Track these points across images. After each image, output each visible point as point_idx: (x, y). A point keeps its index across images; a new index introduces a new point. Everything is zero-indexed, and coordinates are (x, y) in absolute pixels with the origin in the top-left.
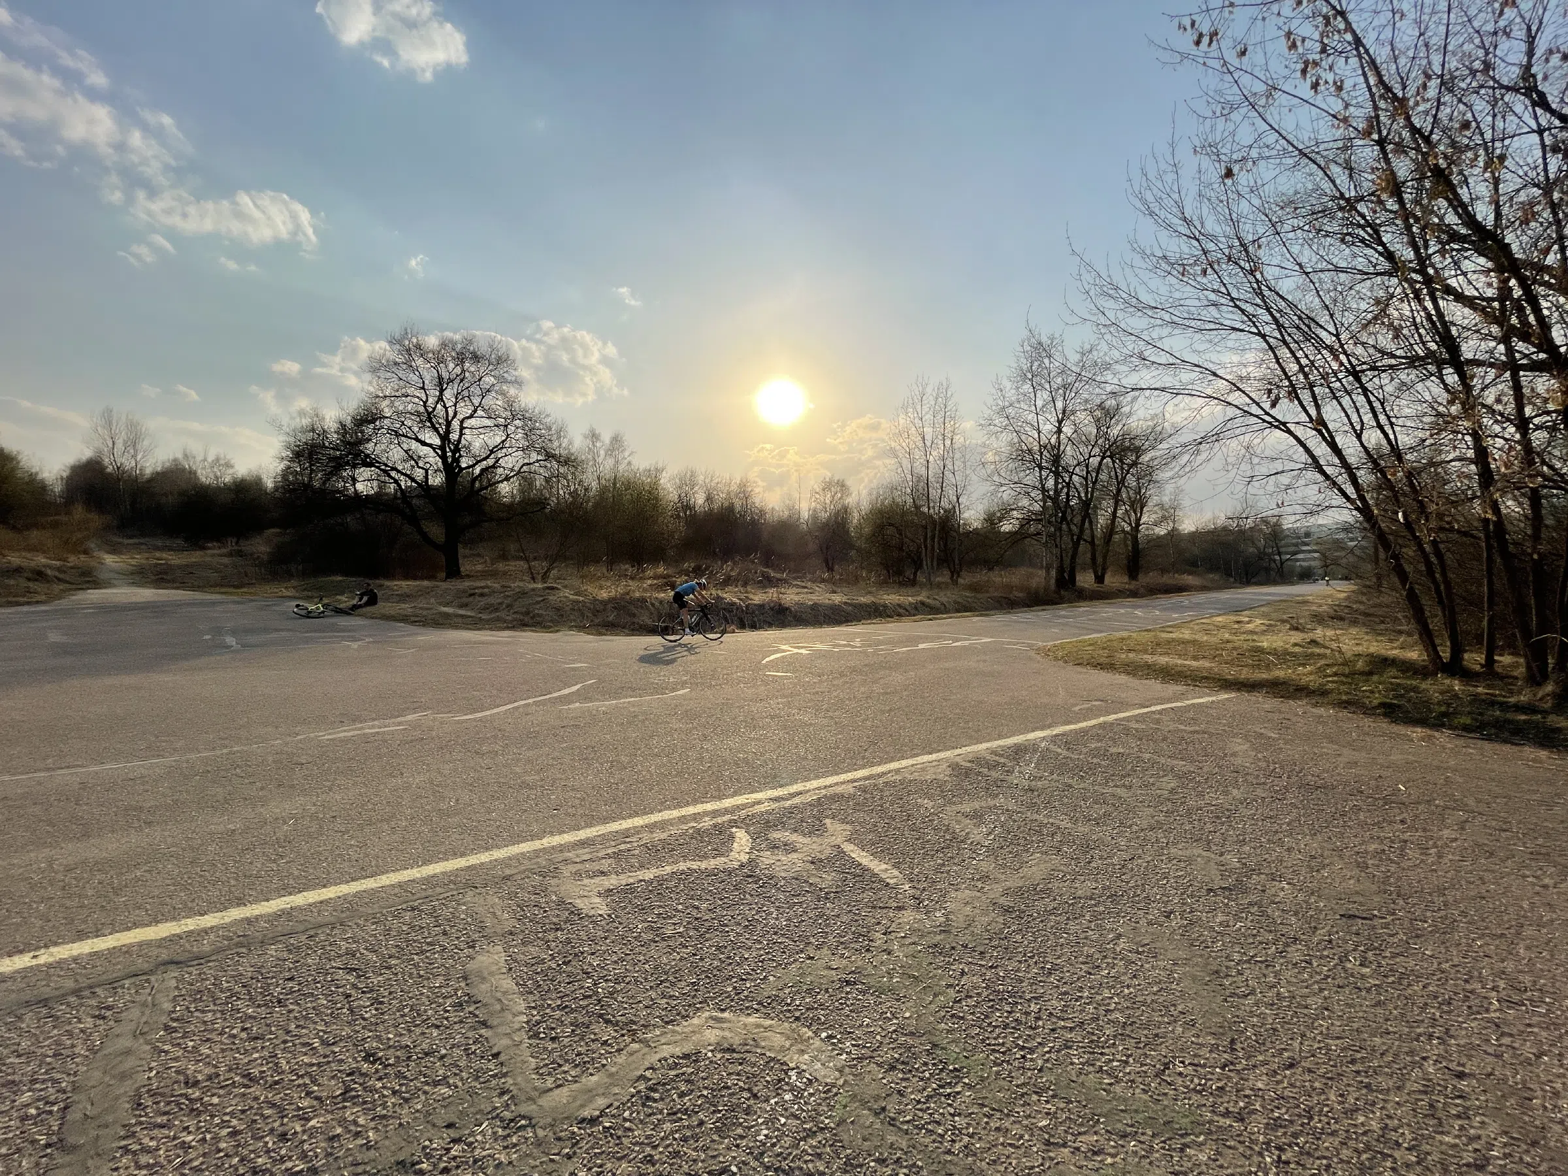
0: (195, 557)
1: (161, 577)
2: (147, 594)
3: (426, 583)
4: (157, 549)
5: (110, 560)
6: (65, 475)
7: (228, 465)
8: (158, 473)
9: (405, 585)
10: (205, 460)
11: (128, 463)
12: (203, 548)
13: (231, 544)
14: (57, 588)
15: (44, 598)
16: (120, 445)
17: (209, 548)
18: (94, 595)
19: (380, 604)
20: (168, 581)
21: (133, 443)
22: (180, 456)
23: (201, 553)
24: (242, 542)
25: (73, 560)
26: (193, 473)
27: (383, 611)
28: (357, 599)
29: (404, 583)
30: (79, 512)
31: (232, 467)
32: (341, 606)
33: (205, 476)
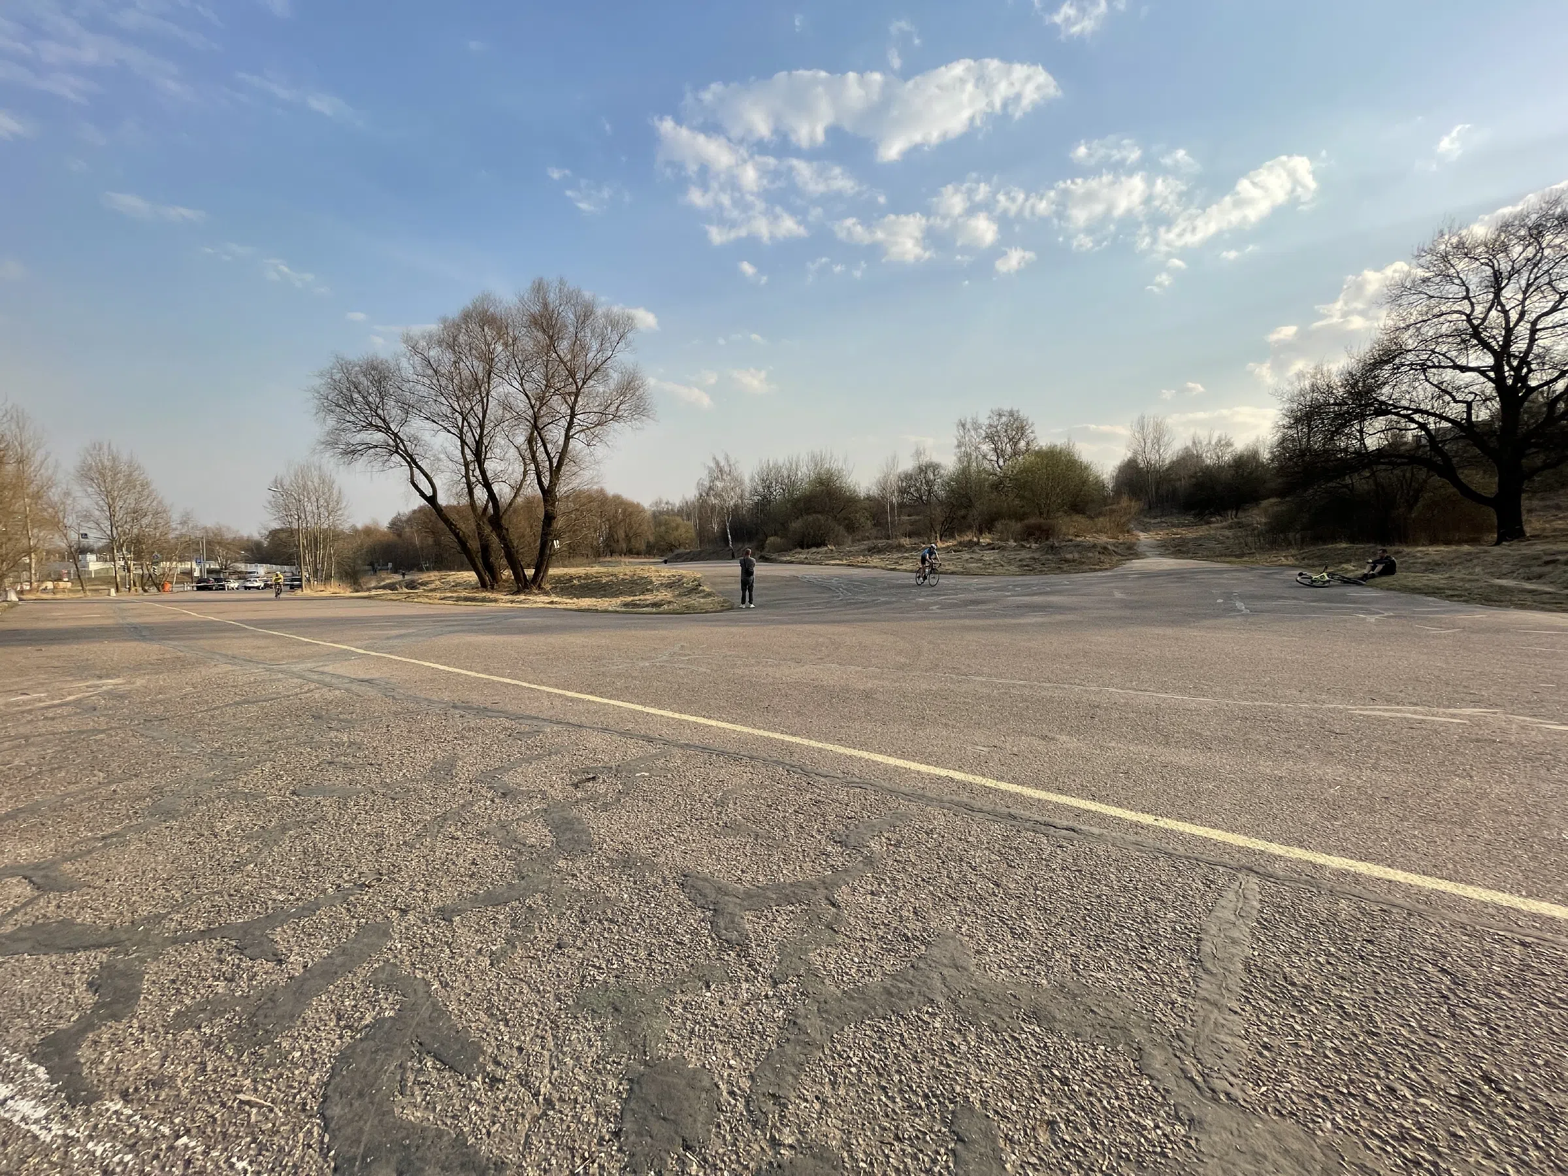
0: (1201, 531)
1: (1178, 549)
2: (1170, 563)
3: (1466, 548)
4: (1174, 526)
5: (1142, 536)
6: (1115, 474)
7: (1229, 444)
8: (1174, 462)
9: (1435, 551)
10: (1210, 443)
11: (1153, 457)
12: (1208, 523)
13: (1231, 518)
14: (1116, 558)
15: (1108, 566)
16: (1149, 444)
17: (1214, 523)
18: (1137, 564)
19: (1399, 574)
20: (1184, 553)
21: (1157, 441)
22: (1190, 444)
23: (1206, 527)
24: (1240, 514)
25: (1121, 539)
26: (1199, 457)
27: (1405, 582)
28: (1368, 567)
29: (1431, 549)
30: (1125, 502)
31: (1231, 445)
32: (1348, 575)
33: (1209, 460)
